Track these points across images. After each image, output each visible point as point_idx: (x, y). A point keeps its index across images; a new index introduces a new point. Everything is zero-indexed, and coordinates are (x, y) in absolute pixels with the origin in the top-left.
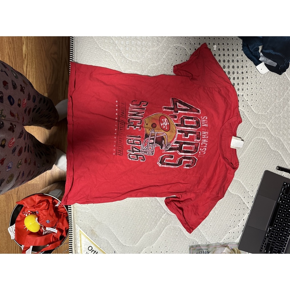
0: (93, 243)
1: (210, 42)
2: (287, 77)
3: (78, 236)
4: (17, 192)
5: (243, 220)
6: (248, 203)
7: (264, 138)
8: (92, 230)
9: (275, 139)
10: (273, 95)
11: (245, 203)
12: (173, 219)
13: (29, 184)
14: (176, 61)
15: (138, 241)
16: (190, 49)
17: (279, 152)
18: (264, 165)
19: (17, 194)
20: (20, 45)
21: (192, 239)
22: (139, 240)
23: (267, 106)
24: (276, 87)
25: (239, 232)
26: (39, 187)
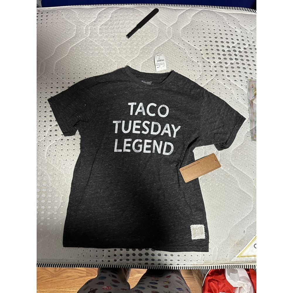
0: (250, 243)
1: (44, 121)
2: (79, 42)
3: (244, 259)
5: (224, 85)
6: (207, 79)
7: (141, 65)
8: (237, 244)
9: (142, 53)
10: (97, 56)
11: (207, 83)
12: (224, 157)
14: (62, 155)
15: (248, 195)
16: (50, 141)
17: (155, 49)
18: (168, 64)
21: (245, 138)
22: (246, 193)
23: (109, 62)
24: (89, 53)
25: (237, 89)
26: (193, 285)
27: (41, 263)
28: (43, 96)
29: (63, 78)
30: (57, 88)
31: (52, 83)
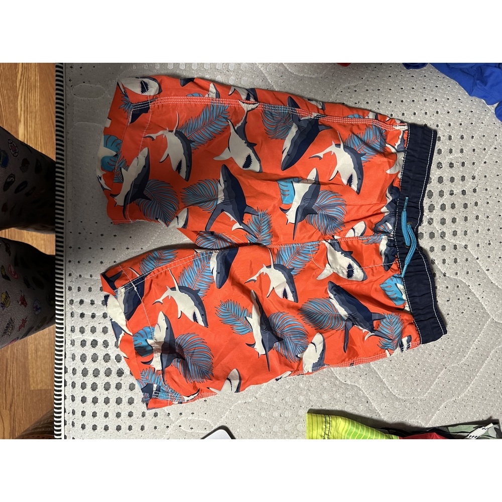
4: (11, 406)
13: (33, 391)
19: (10, 410)
20: (14, 125)
27: (64, 139)
28: (440, 117)
29: (485, 163)
30: (462, 151)
31: (473, 137)
